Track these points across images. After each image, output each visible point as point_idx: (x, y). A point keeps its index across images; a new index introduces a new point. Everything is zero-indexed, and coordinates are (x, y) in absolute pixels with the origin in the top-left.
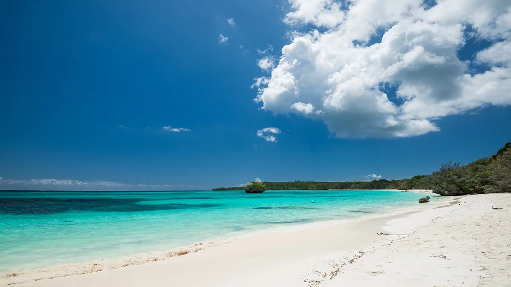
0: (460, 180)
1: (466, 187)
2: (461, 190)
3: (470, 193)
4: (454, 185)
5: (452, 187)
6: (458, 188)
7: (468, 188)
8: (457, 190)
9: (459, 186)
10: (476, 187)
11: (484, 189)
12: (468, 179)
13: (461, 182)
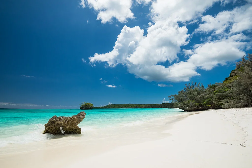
0: (199, 96)
1: (205, 102)
2: (200, 105)
3: (208, 109)
4: (194, 101)
5: (192, 103)
6: (197, 104)
7: (207, 103)
8: (196, 106)
9: (199, 102)
10: (214, 102)
11: (222, 104)
12: (206, 95)
13: (200, 98)
